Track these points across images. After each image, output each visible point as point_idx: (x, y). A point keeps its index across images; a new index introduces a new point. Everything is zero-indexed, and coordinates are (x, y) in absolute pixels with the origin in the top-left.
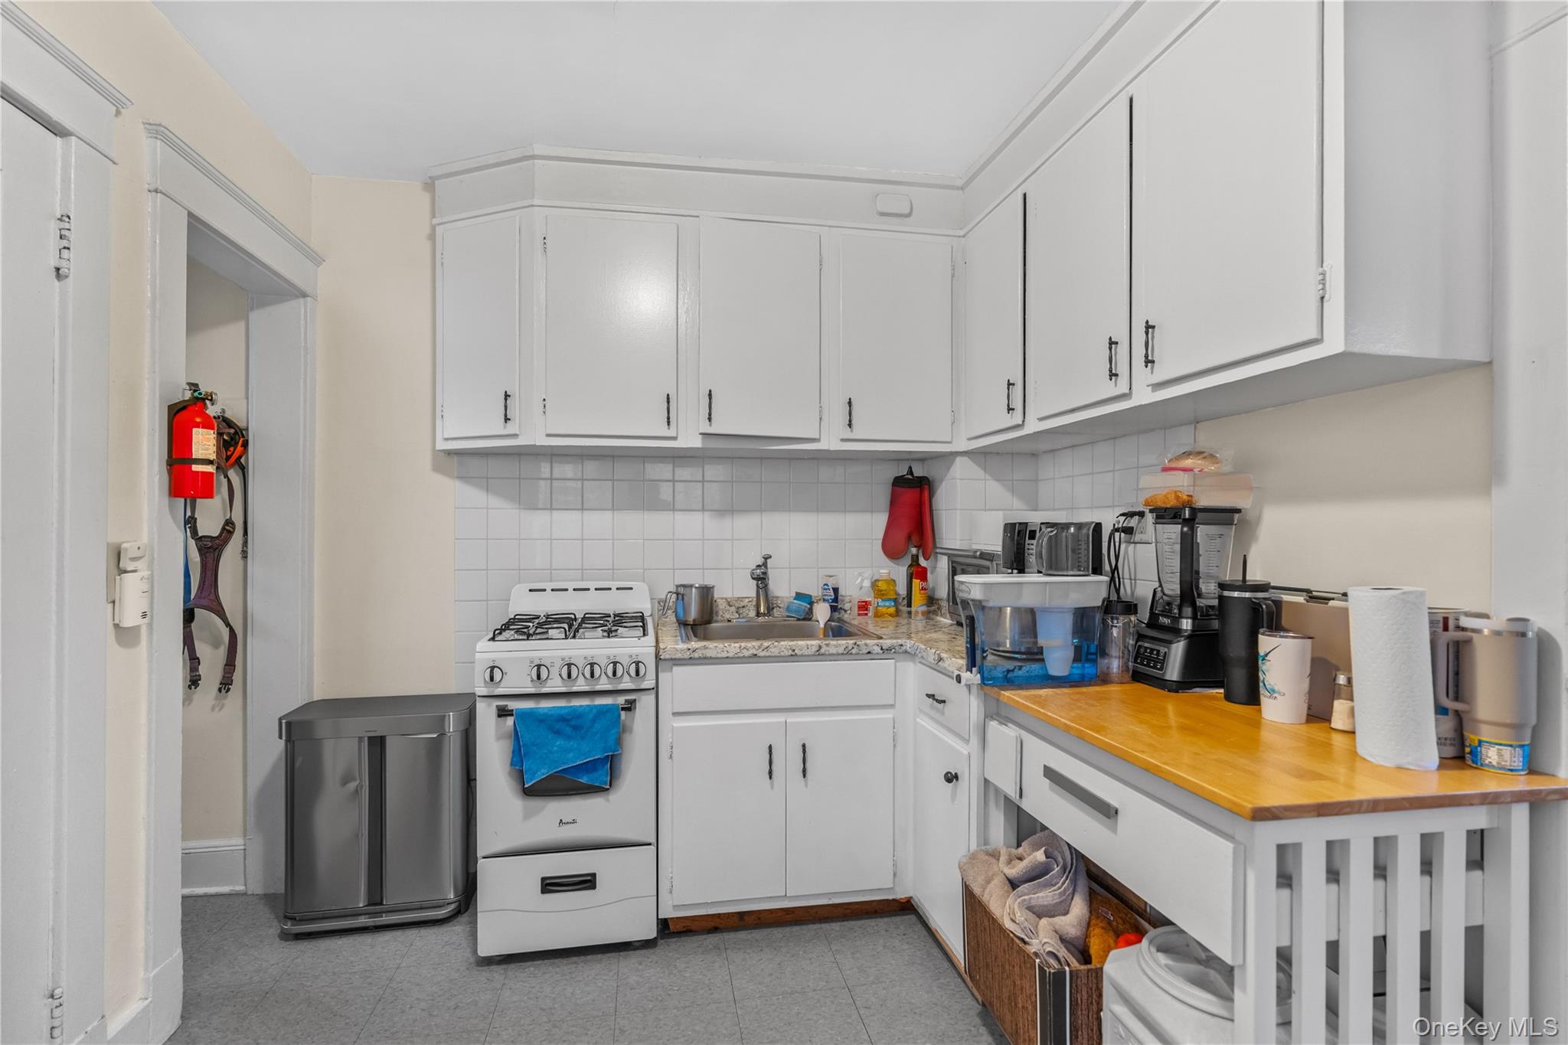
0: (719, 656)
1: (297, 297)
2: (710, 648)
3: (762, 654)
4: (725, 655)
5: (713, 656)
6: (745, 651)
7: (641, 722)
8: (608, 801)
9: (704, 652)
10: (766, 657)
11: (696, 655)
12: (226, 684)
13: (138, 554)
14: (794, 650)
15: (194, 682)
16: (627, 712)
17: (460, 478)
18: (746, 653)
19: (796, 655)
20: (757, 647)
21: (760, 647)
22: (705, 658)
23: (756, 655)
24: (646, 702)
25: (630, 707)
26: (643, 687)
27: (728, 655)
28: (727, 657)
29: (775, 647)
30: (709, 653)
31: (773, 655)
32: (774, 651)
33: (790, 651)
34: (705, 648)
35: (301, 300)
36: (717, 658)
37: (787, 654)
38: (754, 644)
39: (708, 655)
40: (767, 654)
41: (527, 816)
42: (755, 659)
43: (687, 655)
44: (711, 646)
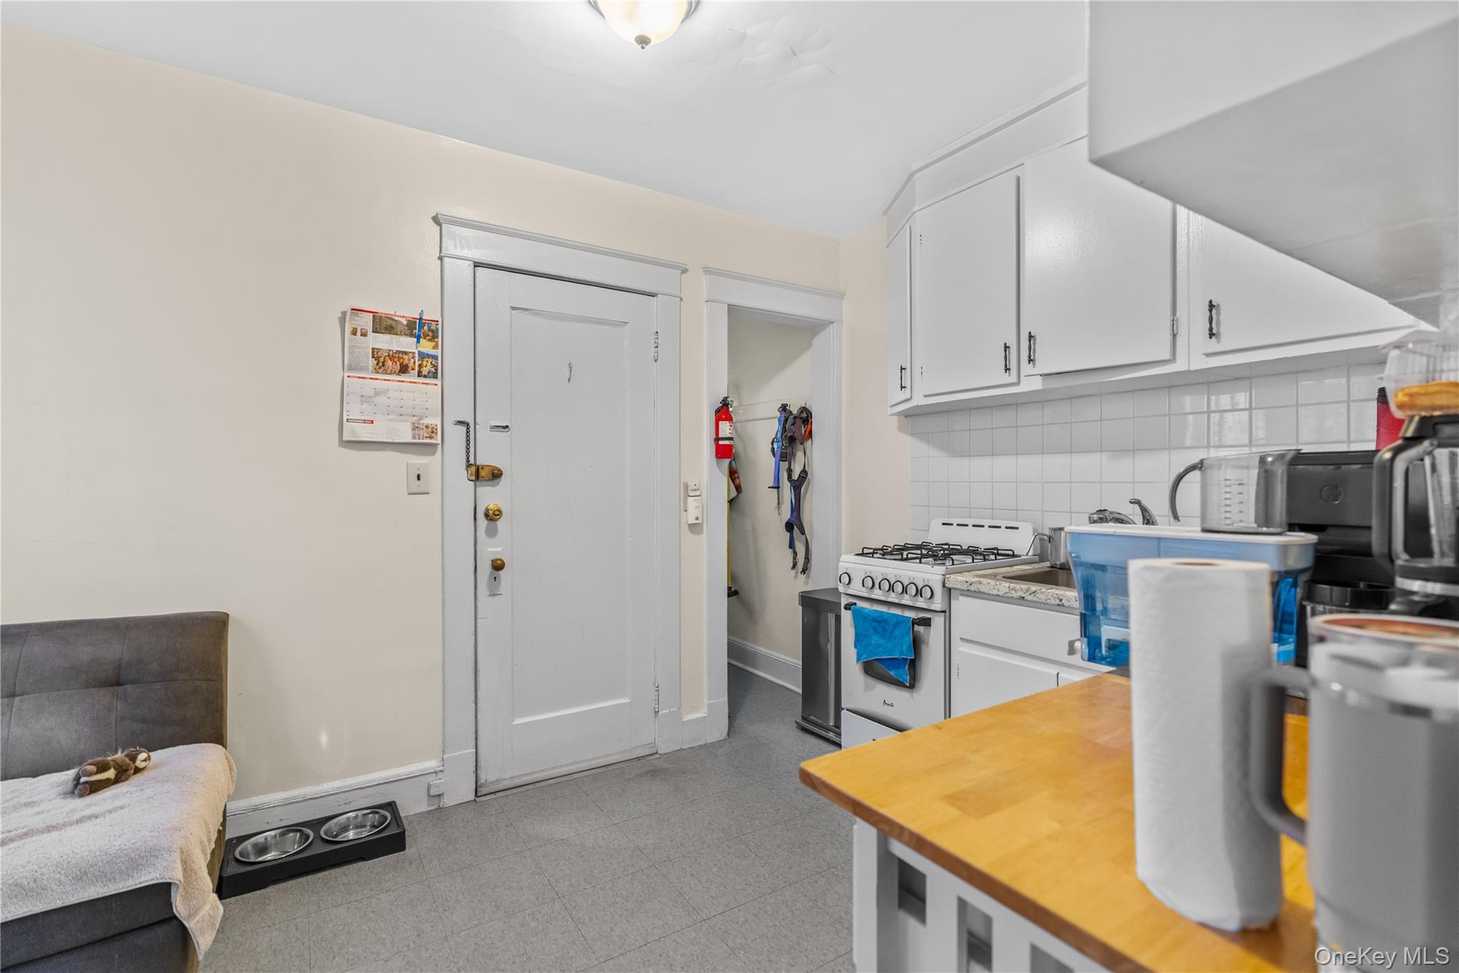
0: (991, 592)
1: (828, 325)
2: (984, 584)
3: (1029, 598)
4: (995, 592)
5: (986, 592)
6: (1013, 592)
7: (934, 637)
8: (912, 697)
9: (977, 586)
10: (1033, 601)
11: (972, 588)
12: (804, 571)
13: (695, 488)
14: (1061, 600)
15: (794, 566)
16: (926, 627)
17: (912, 434)
18: (1015, 595)
19: (1063, 605)
20: (1025, 591)
21: (1027, 591)
22: (980, 592)
23: (1023, 598)
24: (938, 621)
25: (926, 622)
26: (932, 608)
27: (998, 593)
28: (998, 595)
29: (1042, 593)
30: (984, 589)
31: (1040, 601)
32: (1041, 597)
33: (1058, 601)
34: (980, 583)
35: (831, 326)
36: (989, 594)
37: (1053, 602)
38: (1022, 586)
39: (982, 590)
40: (1035, 599)
41: (867, 688)
42: (1023, 602)
43: (965, 587)
44: (984, 582)
